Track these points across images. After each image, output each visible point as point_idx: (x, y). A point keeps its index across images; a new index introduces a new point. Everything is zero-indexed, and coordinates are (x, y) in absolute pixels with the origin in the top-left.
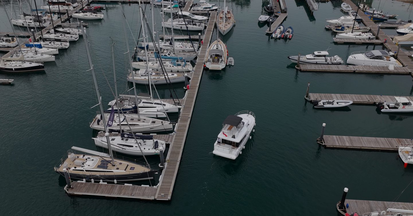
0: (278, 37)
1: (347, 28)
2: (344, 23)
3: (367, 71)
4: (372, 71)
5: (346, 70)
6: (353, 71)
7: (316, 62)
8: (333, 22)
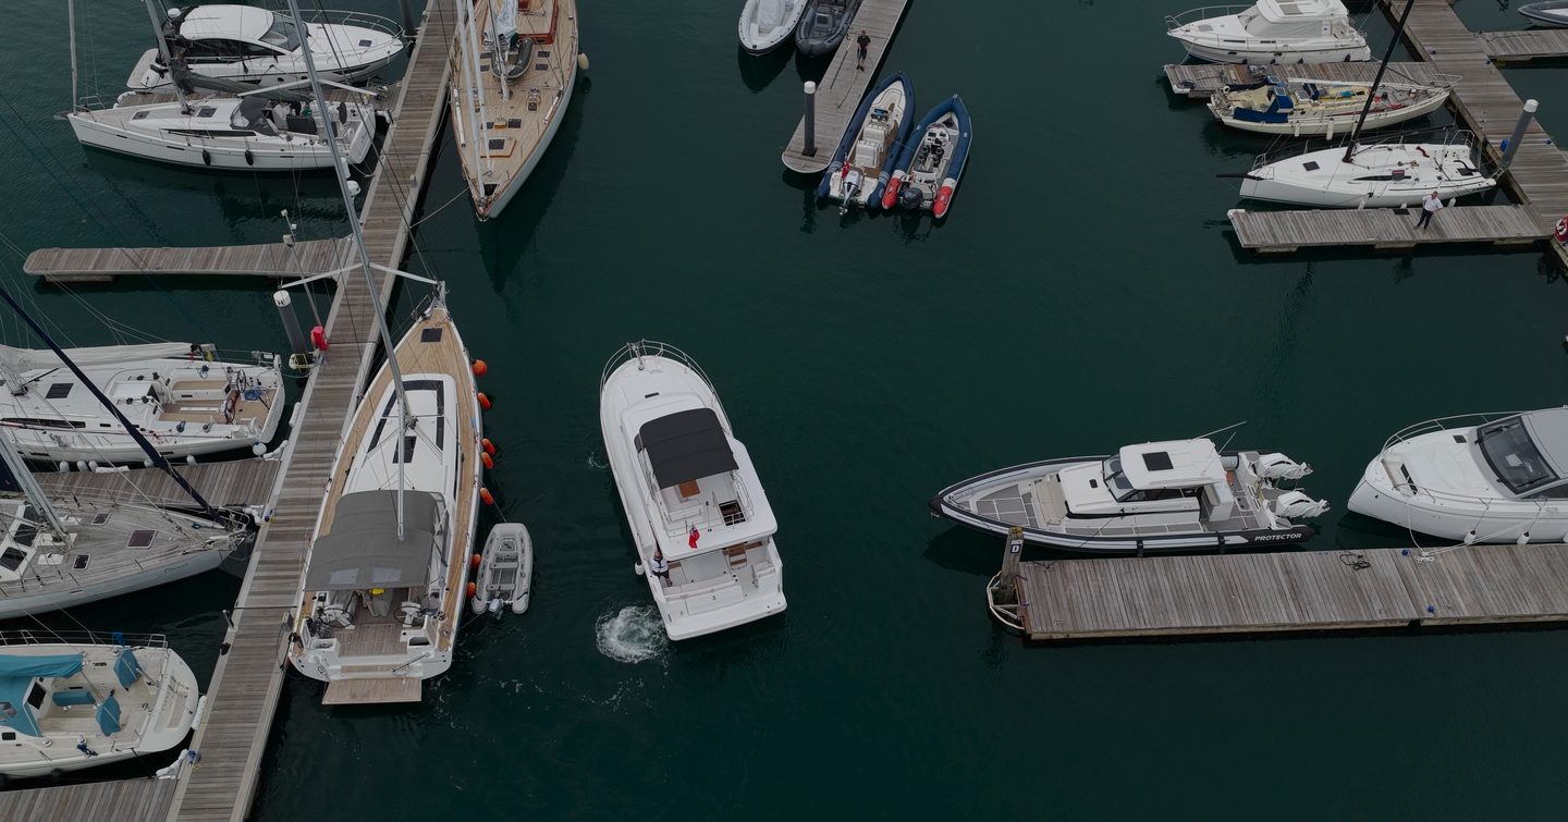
0: (863, 198)
1: (1304, 103)
2: (1279, 46)
3: (1501, 618)
4: (1540, 616)
5: (1352, 623)
6: (1402, 621)
7: (1132, 545)
8: (1214, 44)
